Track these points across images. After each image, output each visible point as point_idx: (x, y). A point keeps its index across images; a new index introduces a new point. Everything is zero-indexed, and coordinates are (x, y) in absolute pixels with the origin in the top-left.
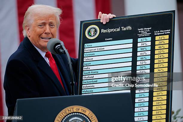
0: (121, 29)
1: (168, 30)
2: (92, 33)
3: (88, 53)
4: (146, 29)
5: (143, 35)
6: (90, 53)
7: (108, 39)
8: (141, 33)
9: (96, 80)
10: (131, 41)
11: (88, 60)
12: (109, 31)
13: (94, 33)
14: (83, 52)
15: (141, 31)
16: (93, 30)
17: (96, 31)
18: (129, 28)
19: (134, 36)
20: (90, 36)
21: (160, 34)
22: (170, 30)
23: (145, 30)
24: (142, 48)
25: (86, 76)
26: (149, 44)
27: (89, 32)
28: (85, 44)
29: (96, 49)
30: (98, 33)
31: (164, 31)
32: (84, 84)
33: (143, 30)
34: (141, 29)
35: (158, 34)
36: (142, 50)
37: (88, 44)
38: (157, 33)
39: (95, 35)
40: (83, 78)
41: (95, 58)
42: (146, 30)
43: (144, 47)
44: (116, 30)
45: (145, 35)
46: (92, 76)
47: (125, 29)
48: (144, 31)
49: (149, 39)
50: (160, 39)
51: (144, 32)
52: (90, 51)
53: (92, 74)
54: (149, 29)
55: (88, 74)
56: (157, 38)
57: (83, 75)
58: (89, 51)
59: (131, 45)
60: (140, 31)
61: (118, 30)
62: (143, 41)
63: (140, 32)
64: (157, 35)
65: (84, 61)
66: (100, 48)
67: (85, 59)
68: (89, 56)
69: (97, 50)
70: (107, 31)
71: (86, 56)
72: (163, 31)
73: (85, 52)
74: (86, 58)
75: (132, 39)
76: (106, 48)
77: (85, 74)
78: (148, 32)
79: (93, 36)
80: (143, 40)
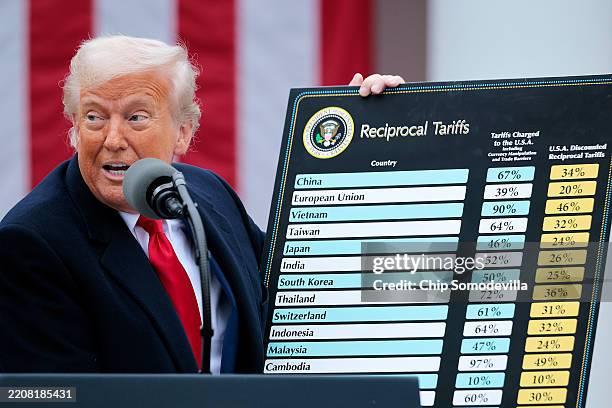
0: (431, 128)
1: (598, 147)
2: (328, 136)
3: (304, 211)
4: (519, 135)
5: (507, 157)
6: (310, 210)
7: (381, 164)
8: (499, 149)
9: (321, 311)
10: (462, 175)
11: (302, 236)
12: (389, 132)
13: (333, 138)
14: (288, 206)
15: (501, 140)
16: (333, 127)
17: (341, 129)
18: (462, 126)
19: (474, 157)
20: (319, 145)
21: (567, 157)
22: (604, 147)
23: (517, 139)
24: (499, 204)
25: (289, 295)
26: (526, 191)
27: (317, 130)
28: (298, 177)
29: (336, 198)
30: (348, 139)
31: (586, 148)
32: (279, 321)
33: (509, 140)
34: (503, 135)
35: (563, 157)
36: (498, 214)
37: (308, 176)
38: (559, 153)
39: (336, 144)
40: (277, 298)
41: (326, 231)
42: (521, 139)
43: (506, 204)
44: (414, 131)
45: (513, 157)
46: (310, 294)
47: (444, 131)
48: (510, 143)
49: (528, 173)
50: (568, 177)
51: (513, 146)
52: (312, 203)
53: (311, 287)
54: (530, 135)
55: (296, 287)
56: (556, 172)
57: (279, 287)
58: (307, 203)
59: (460, 193)
60: (498, 140)
61: (422, 131)
62: (503, 180)
63: (496, 144)
64: (559, 162)
65: (288, 237)
66: (349, 192)
67: (292, 231)
68: (305, 220)
69: (336, 202)
70: (382, 132)
71: (297, 220)
72: (580, 148)
73: (294, 203)
74: (297, 227)
75: (467, 170)
76: (371, 196)
77: (285, 287)
78: (526, 148)
79: (331, 146)
80: (505, 175)
